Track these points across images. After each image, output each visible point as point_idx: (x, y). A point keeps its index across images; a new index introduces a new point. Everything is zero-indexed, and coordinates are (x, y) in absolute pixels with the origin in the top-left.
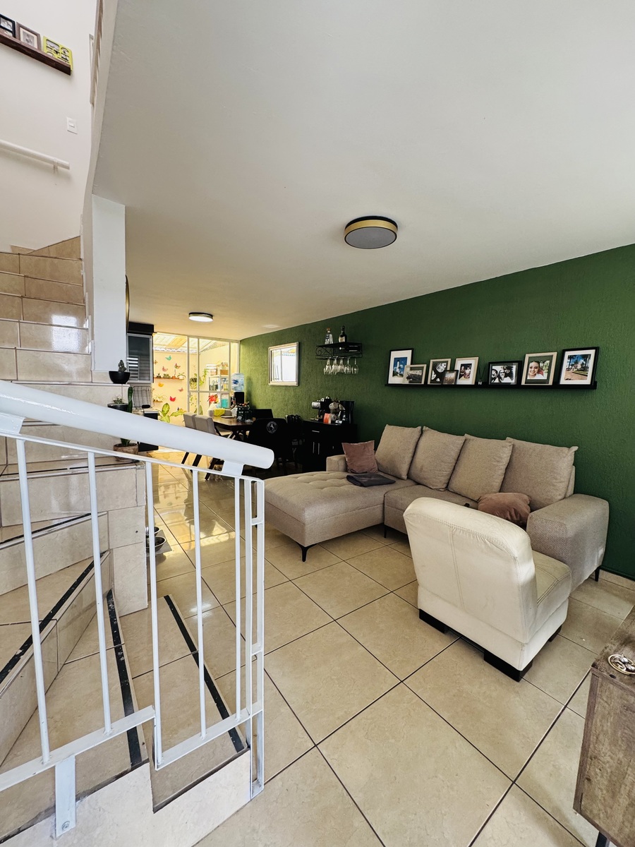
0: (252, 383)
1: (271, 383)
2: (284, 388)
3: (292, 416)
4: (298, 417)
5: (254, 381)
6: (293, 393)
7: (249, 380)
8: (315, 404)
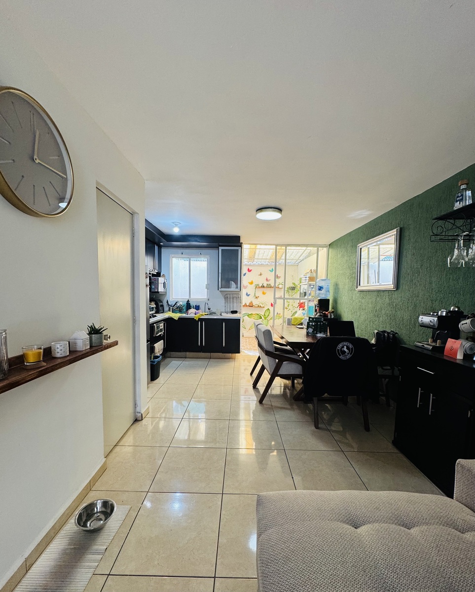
0: (338, 289)
1: (359, 288)
2: (375, 293)
3: (384, 332)
4: (394, 334)
5: (341, 286)
6: (387, 300)
7: (336, 286)
8: (425, 319)
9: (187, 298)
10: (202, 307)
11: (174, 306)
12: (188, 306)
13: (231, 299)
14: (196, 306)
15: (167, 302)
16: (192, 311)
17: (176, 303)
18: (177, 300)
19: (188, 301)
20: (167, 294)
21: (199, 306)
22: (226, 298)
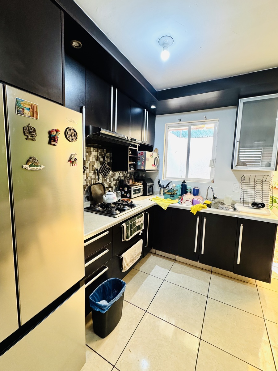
9: (184, 177)
10: (203, 192)
11: (165, 188)
12: (184, 190)
13: (252, 184)
14: (194, 189)
15: (159, 182)
16: (189, 197)
17: (169, 183)
18: (169, 180)
19: (184, 182)
20: (160, 172)
21: (198, 190)
22: (242, 181)
